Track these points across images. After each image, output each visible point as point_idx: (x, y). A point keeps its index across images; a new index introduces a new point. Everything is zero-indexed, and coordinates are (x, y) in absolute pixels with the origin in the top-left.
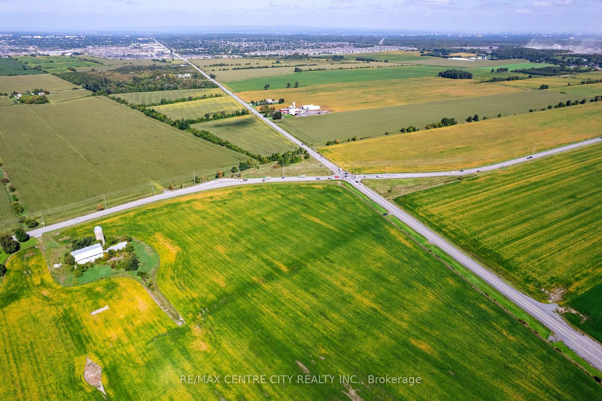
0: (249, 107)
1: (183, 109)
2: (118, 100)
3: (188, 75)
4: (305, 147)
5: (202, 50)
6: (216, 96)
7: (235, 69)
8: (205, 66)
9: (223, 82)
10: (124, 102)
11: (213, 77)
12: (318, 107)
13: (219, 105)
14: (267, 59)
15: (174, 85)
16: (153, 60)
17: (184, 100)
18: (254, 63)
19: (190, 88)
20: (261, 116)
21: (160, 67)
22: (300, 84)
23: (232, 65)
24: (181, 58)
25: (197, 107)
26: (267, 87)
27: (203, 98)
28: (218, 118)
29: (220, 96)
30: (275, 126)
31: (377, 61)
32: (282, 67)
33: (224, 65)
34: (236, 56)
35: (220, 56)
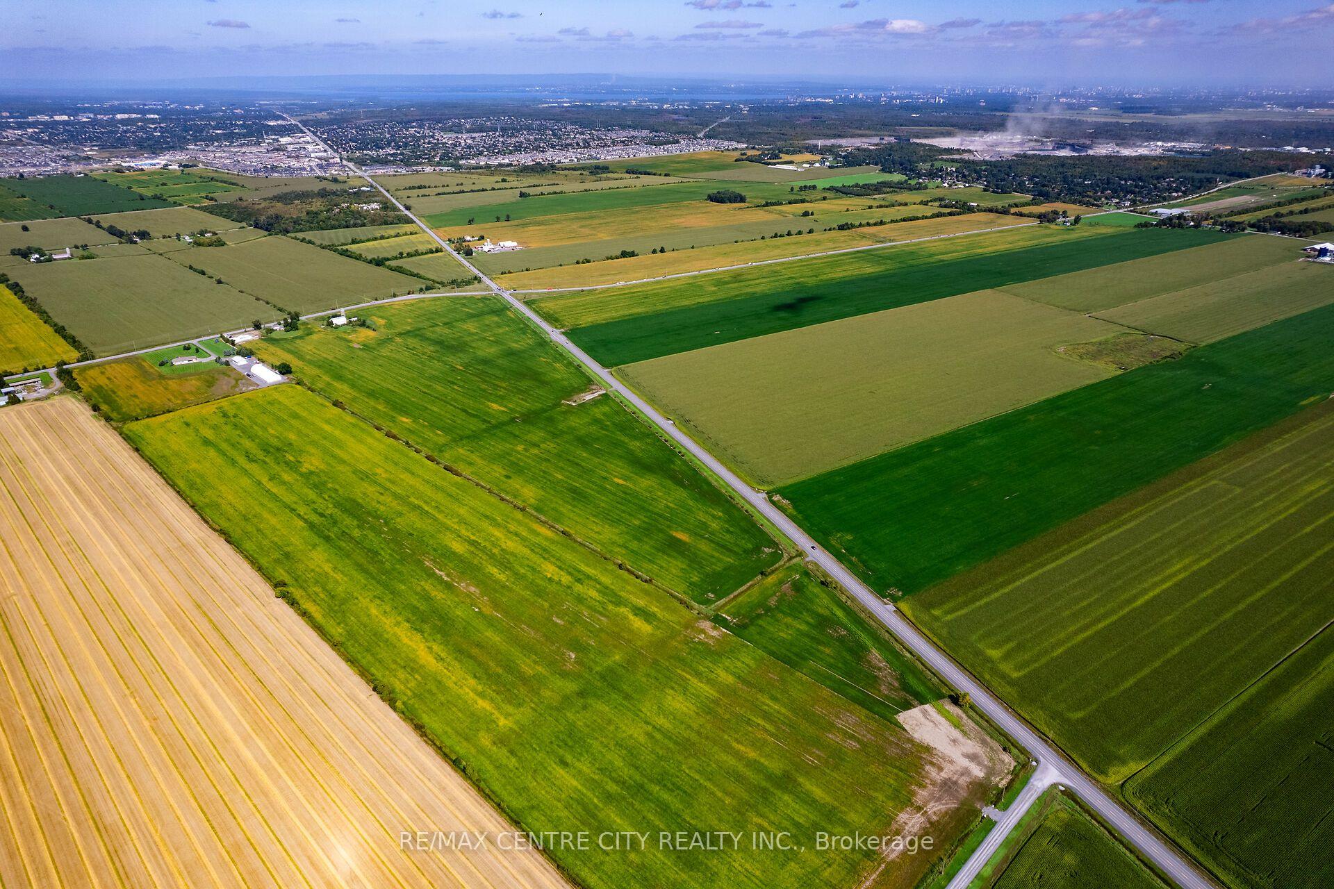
0: (445, 245)
1: (376, 248)
2: (303, 240)
3: (375, 206)
4: (481, 275)
5: (392, 155)
6: (411, 234)
7: (439, 194)
8: (397, 190)
9: (421, 216)
10: (310, 242)
11: (408, 208)
12: (515, 244)
13: (413, 243)
14: (492, 174)
15: (359, 220)
16: (318, 177)
17: (375, 239)
18: (468, 181)
19: (381, 225)
20: (455, 253)
21: (334, 193)
22: (511, 216)
23: (436, 187)
24: (359, 173)
25: (391, 246)
26: (471, 222)
27: (396, 236)
28: (412, 256)
29: (416, 233)
30: (465, 262)
31: (654, 174)
32: (505, 189)
33: (425, 187)
34: (445, 169)
35: (419, 168)
